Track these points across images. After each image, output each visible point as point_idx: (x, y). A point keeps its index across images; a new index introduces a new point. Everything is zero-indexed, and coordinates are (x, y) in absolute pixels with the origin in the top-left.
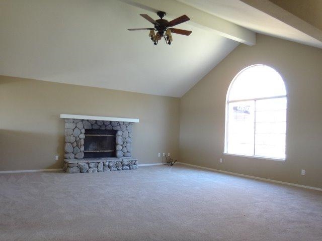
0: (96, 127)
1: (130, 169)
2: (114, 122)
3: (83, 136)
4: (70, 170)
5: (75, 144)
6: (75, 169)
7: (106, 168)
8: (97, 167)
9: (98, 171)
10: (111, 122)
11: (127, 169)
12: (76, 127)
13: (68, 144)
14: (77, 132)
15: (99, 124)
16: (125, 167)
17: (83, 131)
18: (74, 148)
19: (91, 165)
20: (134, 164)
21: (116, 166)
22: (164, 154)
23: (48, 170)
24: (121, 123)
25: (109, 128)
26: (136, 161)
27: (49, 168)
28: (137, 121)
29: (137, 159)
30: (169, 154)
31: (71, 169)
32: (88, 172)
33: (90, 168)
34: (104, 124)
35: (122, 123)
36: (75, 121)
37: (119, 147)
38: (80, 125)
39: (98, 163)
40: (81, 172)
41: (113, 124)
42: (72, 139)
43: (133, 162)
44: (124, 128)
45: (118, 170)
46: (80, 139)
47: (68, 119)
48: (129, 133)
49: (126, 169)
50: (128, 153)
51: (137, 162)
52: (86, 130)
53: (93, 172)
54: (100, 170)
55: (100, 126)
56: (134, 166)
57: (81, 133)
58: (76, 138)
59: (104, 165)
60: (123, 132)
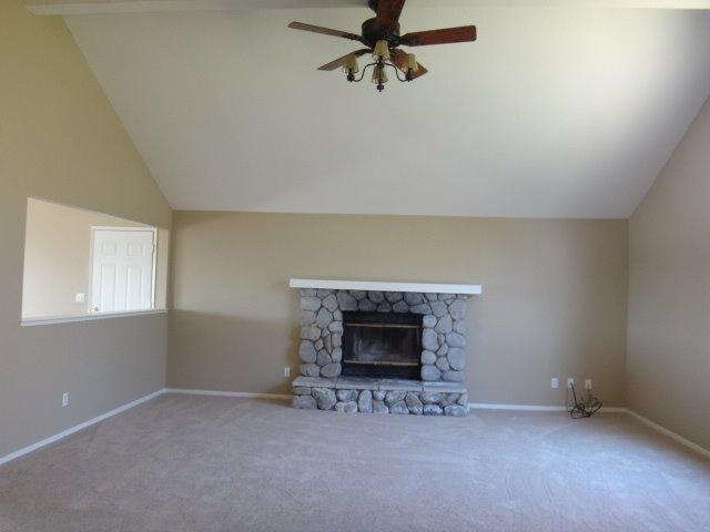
0: (365, 307)
1: (444, 414)
2: (413, 294)
3: (337, 327)
4: (295, 402)
5: (320, 344)
6: (305, 400)
7: (380, 405)
8: (357, 401)
9: (359, 410)
10: (404, 294)
11: (435, 414)
12: (322, 306)
13: (306, 344)
14: (324, 317)
15: (374, 300)
16: (428, 409)
17: (338, 315)
18: (318, 352)
19: (343, 396)
20: (456, 402)
21: (407, 402)
22: (571, 381)
23: (266, 396)
24: (430, 297)
25: (400, 308)
26: (461, 395)
27: (270, 392)
28: (475, 290)
29: (464, 391)
30: (588, 383)
31: (298, 400)
32: (334, 408)
33: (339, 400)
34: (386, 299)
35: (435, 298)
36: (319, 294)
37: (427, 357)
38: (330, 303)
39: (360, 391)
40: (319, 408)
41: (409, 298)
42: (315, 333)
43: (452, 398)
44: (441, 309)
45: (411, 413)
46: (332, 333)
47: (304, 289)
48: (454, 320)
49: (431, 413)
50: (451, 373)
51: (464, 399)
52: (345, 313)
53: (346, 411)
54: (362, 407)
55: (378, 304)
56: (455, 407)
57: (334, 320)
58: (322, 331)
59: (373, 397)
60: (438, 319)
